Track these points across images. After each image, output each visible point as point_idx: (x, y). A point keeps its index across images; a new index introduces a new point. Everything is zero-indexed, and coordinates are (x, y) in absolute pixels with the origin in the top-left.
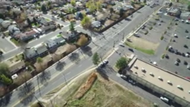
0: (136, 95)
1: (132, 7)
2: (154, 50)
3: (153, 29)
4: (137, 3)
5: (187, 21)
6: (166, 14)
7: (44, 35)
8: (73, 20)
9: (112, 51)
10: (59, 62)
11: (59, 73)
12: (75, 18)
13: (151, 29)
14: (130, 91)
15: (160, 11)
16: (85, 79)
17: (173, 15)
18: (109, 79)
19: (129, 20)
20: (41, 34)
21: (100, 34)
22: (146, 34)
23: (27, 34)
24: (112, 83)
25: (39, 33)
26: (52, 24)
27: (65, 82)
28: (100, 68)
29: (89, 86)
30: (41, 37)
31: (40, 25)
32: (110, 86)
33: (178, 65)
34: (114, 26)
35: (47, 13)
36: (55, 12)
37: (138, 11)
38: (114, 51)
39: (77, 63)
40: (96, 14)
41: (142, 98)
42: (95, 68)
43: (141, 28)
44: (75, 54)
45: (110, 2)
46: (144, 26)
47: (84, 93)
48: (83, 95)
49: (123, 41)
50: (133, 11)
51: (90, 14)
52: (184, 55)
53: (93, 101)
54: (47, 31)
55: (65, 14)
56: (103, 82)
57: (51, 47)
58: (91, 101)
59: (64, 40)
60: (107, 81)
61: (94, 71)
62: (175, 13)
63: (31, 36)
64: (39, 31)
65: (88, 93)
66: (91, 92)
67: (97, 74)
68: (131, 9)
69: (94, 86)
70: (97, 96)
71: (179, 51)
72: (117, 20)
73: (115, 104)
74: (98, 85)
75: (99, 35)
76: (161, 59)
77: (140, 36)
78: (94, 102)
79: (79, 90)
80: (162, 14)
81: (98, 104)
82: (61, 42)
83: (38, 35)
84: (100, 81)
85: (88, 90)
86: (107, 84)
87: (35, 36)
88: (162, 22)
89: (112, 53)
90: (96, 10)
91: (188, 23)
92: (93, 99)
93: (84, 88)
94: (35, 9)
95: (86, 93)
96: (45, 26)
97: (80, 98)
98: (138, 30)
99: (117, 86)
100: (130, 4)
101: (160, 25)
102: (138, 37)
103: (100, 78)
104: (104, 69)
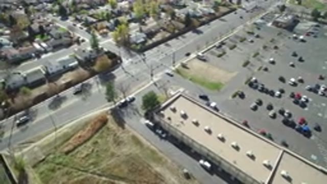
0: (161, 154)
1: (213, 11)
2: (223, 83)
3: (235, 49)
4: (224, 5)
5: (301, 37)
6: (270, 24)
7: (50, 54)
8: (105, 30)
9: (149, 82)
10: (58, 96)
11: (52, 112)
12: (107, 28)
13: (232, 48)
14: (153, 147)
15: (262, 18)
16: (86, 124)
17: (280, 27)
18: (126, 126)
19: (199, 32)
20: (46, 52)
21: (140, 55)
22: (220, 56)
23: (21, 51)
24: (129, 132)
25: (43, 49)
26: (66, 37)
27: (54, 128)
28: (118, 108)
29: (89, 135)
30: (43, 56)
31: (49, 37)
32: (122, 137)
33: (255, 108)
34: (169, 42)
35: (67, 19)
36: (79, 17)
37: (223, 18)
38: (152, 82)
39: (84, 99)
40: (147, 22)
41: (169, 161)
42: (109, 108)
43: (215, 46)
44: (87, 85)
45: (177, 2)
46: (223, 43)
47: (76, 144)
48: (75, 148)
49: (174, 66)
50: (213, 17)
51: (135, 22)
52: (272, 94)
53: (87, 158)
54: (56, 48)
55: (94, 20)
56: (114, 131)
57: (53, 73)
58: (83, 158)
59: (76, 63)
60: (120, 129)
61: (107, 112)
62: (285, 24)
63: (28, 54)
65: (83, 146)
66: (89, 144)
67: (109, 117)
68: (210, 14)
69: (96, 136)
70: (95, 150)
71: (266, 87)
72: (177, 31)
73: (119, 166)
74: (105, 134)
75: (138, 56)
76: (230, 98)
77: (207, 59)
78: (87, 160)
79: (70, 141)
80: (264, 24)
81: (92, 164)
82: (71, 65)
83: (38, 54)
84: (108, 129)
85: (85, 142)
86: (118, 134)
87: (33, 55)
88: (258, 36)
89: (148, 85)
90: (148, 15)
91: (303, 41)
92: (87, 155)
93: (80, 137)
94: (50, 11)
95: (80, 145)
96: (56, 39)
97: (67, 153)
98: (209, 50)
99: (134, 138)
100: (212, 6)
101: (252, 42)
102: (204, 60)
103: (112, 124)
104: (123, 110)
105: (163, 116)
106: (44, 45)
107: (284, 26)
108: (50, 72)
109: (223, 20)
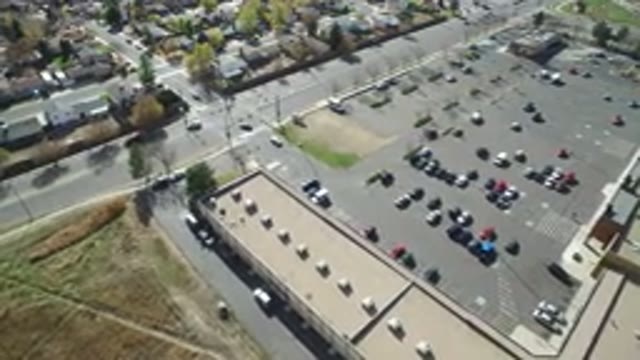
0: (192, 273)
1: (395, 21)
2: (360, 155)
3: (414, 94)
4: (425, 11)
5: (556, 76)
6: (503, 50)
7: (68, 92)
8: (179, 53)
9: (220, 148)
10: (56, 166)
11: (35, 192)
12: (184, 48)
13: (406, 92)
14: (183, 261)
15: (493, 38)
16: (86, 214)
17: (524, 55)
18: (153, 221)
19: (352, 60)
20: (61, 88)
21: (226, 99)
22: (376, 106)
23: (14, 84)
24: (154, 231)
25: (56, 83)
26: (104, 62)
27: (27, 217)
28: (151, 191)
29: (83, 233)
30: (55, 95)
31: (76, 61)
32: (138, 241)
33: (404, 205)
34: (289, 78)
35: (120, 30)
36: (140, 27)
37: (414, 35)
38: (226, 148)
39: (98, 172)
40: (262, 39)
41: (204, 286)
42: (132, 190)
43: (374, 88)
44: (112, 148)
45: (332, 3)
46: (392, 83)
47: (55, 247)
48: (52, 252)
49: (279, 121)
50: (392, 31)
51: (240, 39)
52: (450, 179)
53: (65, 271)
54: (81, 80)
55: (166, 33)
56: (129, 228)
57: (60, 126)
58: (59, 271)
59: (105, 108)
60: (141, 226)
61: (128, 197)
62: (532, 48)
63: (26, 90)
64: (59, 80)
65: (66, 251)
66: (78, 248)
67: (130, 205)
68: (389, 26)
69: (95, 235)
70: (84, 259)
71: (443, 166)
72: (310, 58)
73: (115, 287)
74: (111, 234)
75: (221, 101)
76: (363, 183)
77: (348, 110)
78: (64, 275)
79: (48, 242)
80: (493, 48)
81: (70, 281)
82: (95, 112)
83: (46, 91)
84: (121, 225)
85: (73, 243)
86: (134, 234)
87: (36, 91)
88: (469, 71)
89: (217, 154)
90: (268, 26)
91: (558, 83)
92: (68, 266)
93: (66, 234)
94: (95, 16)
95: (61, 249)
96: (85, 66)
97: (35, 260)
98: (358, 94)
99: (159, 243)
100: (398, 12)
101: (453, 81)
102: (342, 113)
103: (130, 218)
104: (158, 194)
105: (213, 206)
106: (61, 75)
107: (530, 52)
108: (55, 123)
109: (412, 39)
